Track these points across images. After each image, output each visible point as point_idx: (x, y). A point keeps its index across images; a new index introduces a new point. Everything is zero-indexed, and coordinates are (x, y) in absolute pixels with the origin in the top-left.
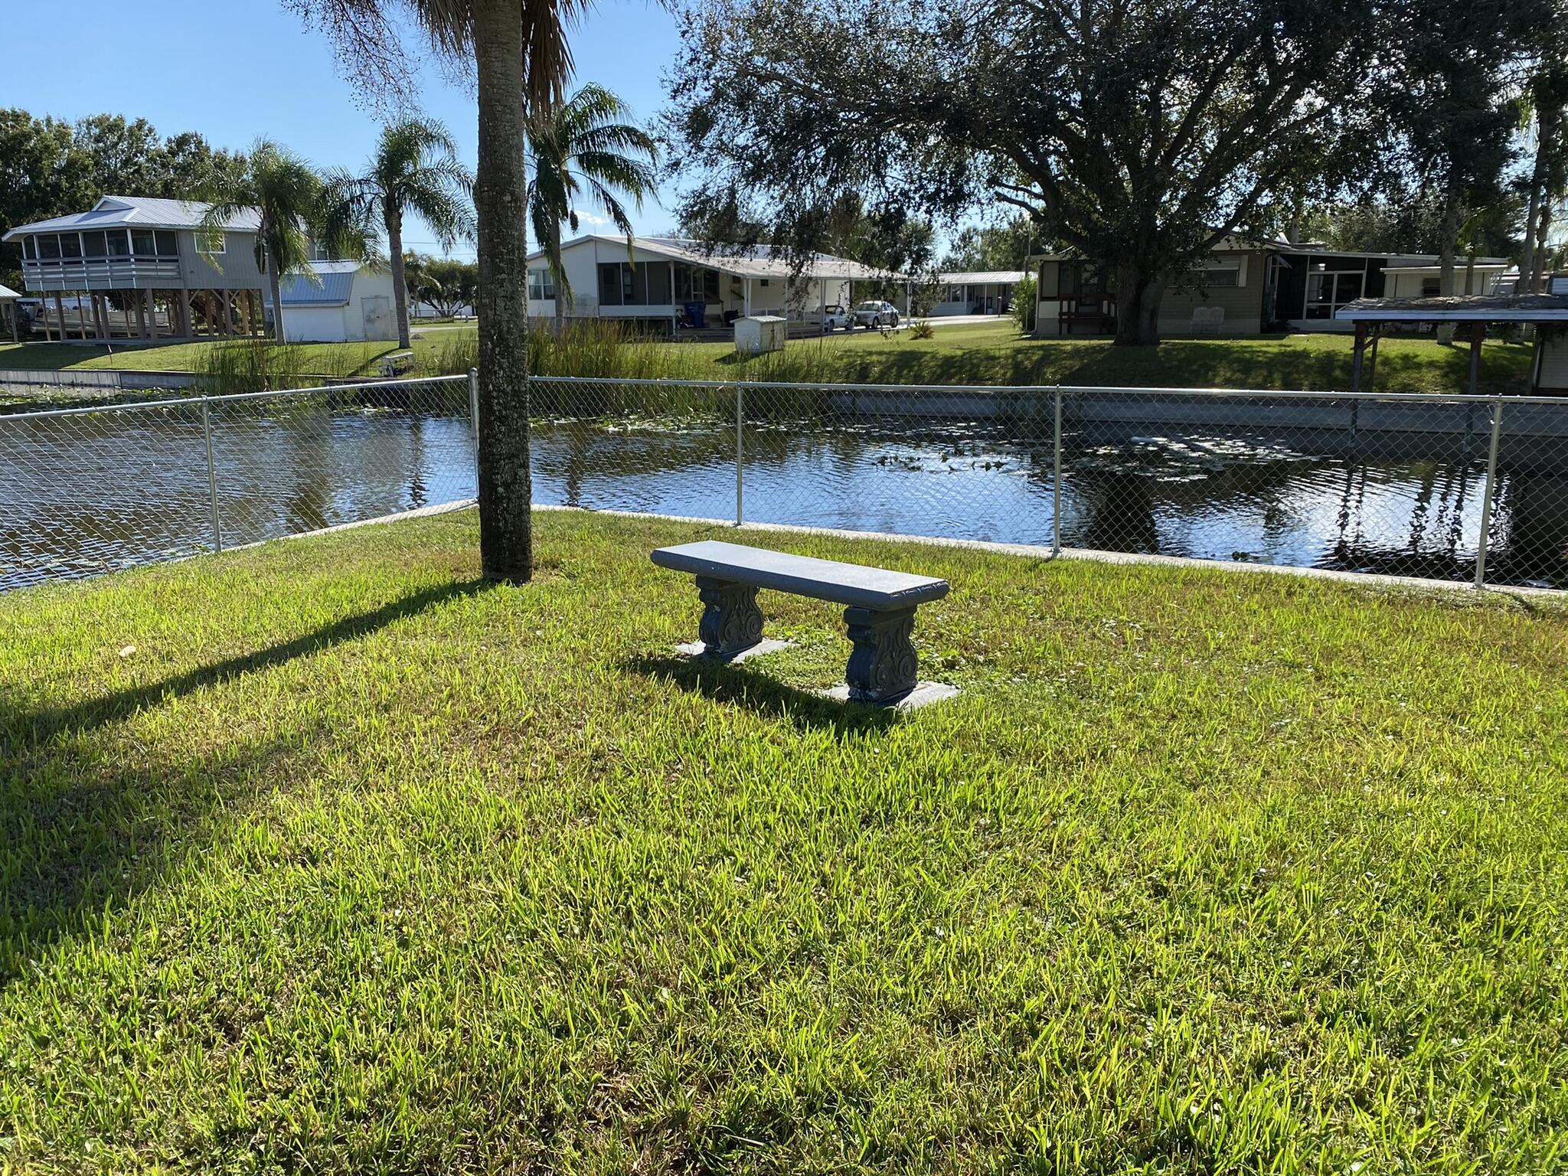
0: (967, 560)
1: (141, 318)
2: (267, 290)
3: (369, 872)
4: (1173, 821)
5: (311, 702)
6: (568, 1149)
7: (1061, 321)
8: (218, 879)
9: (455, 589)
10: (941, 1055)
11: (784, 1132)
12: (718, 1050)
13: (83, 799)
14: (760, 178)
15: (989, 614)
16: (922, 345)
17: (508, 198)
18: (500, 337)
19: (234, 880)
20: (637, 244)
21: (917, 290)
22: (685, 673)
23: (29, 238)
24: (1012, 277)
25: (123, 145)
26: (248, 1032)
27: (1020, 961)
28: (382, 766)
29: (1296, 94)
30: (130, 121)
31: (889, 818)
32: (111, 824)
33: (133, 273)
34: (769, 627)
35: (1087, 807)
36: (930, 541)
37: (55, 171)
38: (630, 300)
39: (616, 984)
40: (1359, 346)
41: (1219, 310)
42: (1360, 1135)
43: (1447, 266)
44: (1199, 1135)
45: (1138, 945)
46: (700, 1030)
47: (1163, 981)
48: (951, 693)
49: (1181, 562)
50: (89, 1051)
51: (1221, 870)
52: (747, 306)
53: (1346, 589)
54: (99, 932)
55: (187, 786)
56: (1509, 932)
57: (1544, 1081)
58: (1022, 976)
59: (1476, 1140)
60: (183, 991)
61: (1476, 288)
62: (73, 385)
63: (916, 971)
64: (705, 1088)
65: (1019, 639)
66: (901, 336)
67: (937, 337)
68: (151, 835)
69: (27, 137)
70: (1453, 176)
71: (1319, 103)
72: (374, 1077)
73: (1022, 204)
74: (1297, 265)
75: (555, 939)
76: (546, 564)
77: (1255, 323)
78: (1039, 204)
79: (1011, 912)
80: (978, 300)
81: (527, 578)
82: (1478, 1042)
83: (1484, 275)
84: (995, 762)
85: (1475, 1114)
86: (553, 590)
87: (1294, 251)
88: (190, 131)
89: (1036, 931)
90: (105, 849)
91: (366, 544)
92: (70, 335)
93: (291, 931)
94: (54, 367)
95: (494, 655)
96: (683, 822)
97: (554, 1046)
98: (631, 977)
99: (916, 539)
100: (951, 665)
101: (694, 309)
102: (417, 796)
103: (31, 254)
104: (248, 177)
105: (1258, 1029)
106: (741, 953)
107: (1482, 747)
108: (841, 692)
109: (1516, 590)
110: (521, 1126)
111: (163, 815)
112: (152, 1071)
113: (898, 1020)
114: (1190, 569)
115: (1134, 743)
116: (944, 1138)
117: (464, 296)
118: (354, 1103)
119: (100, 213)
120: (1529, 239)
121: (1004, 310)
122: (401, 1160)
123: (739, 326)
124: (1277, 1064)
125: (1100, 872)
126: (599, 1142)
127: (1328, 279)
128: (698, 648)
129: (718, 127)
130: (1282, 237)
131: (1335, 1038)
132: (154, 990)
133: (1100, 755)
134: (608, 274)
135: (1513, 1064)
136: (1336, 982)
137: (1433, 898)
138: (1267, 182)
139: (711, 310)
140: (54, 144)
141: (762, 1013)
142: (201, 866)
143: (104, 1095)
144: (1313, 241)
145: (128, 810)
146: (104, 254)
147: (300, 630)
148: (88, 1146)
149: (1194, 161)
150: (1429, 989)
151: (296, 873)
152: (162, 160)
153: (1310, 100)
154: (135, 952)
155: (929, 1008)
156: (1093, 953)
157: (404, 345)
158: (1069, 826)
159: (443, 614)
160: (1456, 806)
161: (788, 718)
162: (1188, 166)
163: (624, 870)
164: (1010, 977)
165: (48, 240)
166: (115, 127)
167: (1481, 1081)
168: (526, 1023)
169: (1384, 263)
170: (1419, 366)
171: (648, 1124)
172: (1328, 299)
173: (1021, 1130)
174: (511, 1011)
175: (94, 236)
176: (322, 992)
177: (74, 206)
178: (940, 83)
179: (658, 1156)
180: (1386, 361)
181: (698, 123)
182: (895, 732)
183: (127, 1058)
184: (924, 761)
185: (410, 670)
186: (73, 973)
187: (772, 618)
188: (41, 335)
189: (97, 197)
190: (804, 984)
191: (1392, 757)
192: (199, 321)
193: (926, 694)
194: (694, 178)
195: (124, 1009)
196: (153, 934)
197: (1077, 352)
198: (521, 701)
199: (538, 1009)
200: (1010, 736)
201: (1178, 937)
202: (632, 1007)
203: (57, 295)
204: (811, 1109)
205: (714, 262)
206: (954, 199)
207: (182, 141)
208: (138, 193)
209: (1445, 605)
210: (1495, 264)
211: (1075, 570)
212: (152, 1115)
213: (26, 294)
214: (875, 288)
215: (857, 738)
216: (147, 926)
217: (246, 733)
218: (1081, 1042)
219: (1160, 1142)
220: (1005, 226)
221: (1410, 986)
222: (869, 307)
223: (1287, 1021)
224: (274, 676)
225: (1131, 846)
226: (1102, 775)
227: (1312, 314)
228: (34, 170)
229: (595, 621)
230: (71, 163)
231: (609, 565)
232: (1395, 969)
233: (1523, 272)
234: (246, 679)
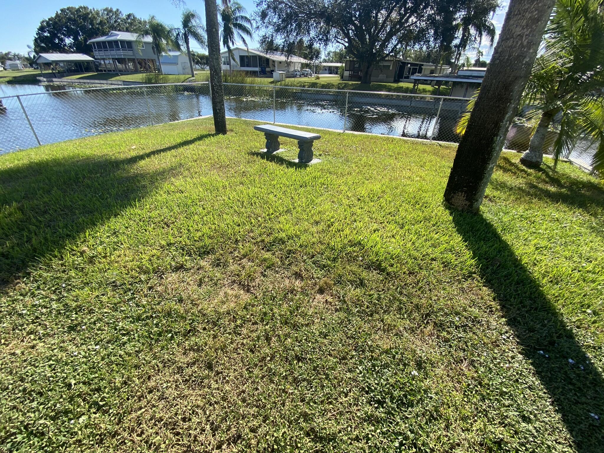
0: (325, 133)
1: (126, 67)
2: (157, 59)
3: (195, 195)
4: (363, 186)
5: (178, 159)
6: (241, 246)
7: (349, 76)
8: (161, 195)
9: (209, 135)
10: (314, 229)
11: (283, 243)
12: (270, 229)
13: (128, 179)
14: (279, 31)
15: (329, 144)
16: (317, 81)
17: (214, 30)
18: (215, 70)
19: (165, 196)
20: (250, 50)
21: (317, 67)
22: (262, 156)
23: (94, 43)
24: (339, 65)
25: (114, 16)
26: (172, 226)
27: (330, 212)
28: (196, 173)
29: (410, 17)
30: (114, 10)
31: (306, 186)
32: (135, 184)
33: (122, 53)
34: (281, 146)
35: (346, 184)
36: (317, 128)
37: (97, 24)
38: (248, 66)
39: (249, 217)
40: (414, 86)
41: (385, 75)
42: (392, 243)
43: (436, 67)
44: (362, 243)
45: (354, 209)
46: (267, 225)
47: (358, 216)
48: (320, 161)
49: (370, 134)
50: (137, 229)
51: (372, 196)
52: (276, 68)
53: (404, 140)
54: (136, 206)
55: (152, 177)
56: (426, 207)
57: (428, 233)
58: (331, 215)
59: (413, 243)
60: (157, 218)
61: (442, 72)
62: (112, 84)
63: (310, 214)
64: (268, 235)
65: (335, 149)
66: (312, 79)
67: (321, 79)
68: (144, 187)
69: (88, 14)
70: (442, 42)
71: (415, 20)
72: (199, 234)
73: (343, 44)
74: (404, 64)
75: (236, 208)
76: (230, 130)
77: (392, 79)
78: (347, 45)
79: (329, 203)
80: (331, 70)
81: (226, 133)
82: (416, 226)
83: (444, 69)
84: (328, 175)
85: (414, 238)
86: (232, 136)
87: (404, 61)
88: (131, 13)
89: (334, 207)
90: (134, 190)
91: (188, 125)
92: (109, 71)
93: (179, 206)
94: (106, 79)
95: (219, 150)
96: (263, 186)
97: (237, 228)
98: (253, 215)
99: (314, 128)
100: (320, 155)
101: (263, 69)
102: (204, 180)
103: (95, 48)
104: (148, 27)
105: (375, 224)
106: (275, 211)
107: (426, 172)
108: (297, 161)
109: (438, 142)
110: (231, 242)
111: (146, 183)
112: (151, 233)
113: (306, 223)
114: (372, 136)
115: (357, 171)
116: (314, 243)
117: (207, 64)
118: (196, 238)
119: (111, 36)
120: (455, 62)
121: (337, 74)
122: (207, 248)
123: (274, 74)
124: (378, 230)
125: (348, 196)
126: (247, 245)
127: (410, 68)
128: (265, 150)
129: (268, 17)
130: (401, 57)
131: (390, 226)
132: (150, 218)
133: (350, 174)
134: (242, 58)
135: (423, 230)
136: (391, 216)
137: (412, 201)
138: (400, 42)
139: (268, 69)
140: (96, 16)
141: (279, 222)
142: (157, 193)
143: (142, 237)
144: (408, 59)
145: (139, 181)
146: (113, 48)
147: (174, 143)
148: (140, 247)
149: (384, 34)
150: (409, 217)
151: (178, 195)
152: (125, 21)
153: (413, 19)
154: (144, 210)
155: (312, 221)
156: (345, 211)
157: (193, 76)
158: (342, 187)
159: (207, 141)
160: (419, 184)
161: (285, 165)
162: (382, 36)
163: (250, 195)
164: (328, 215)
165: (98, 43)
166: (111, 11)
167: (416, 233)
168: (231, 224)
169: (423, 65)
170: (426, 91)
171: (257, 242)
172: (409, 74)
173: (329, 242)
174: (228, 221)
175: (110, 42)
176: (187, 218)
177: (104, 34)
178: (324, 7)
179: (259, 247)
180: (419, 90)
181: (264, 15)
182: (308, 169)
183: (146, 231)
184: (313, 175)
185: (200, 153)
186: (131, 214)
187: (282, 144)
188: (101, 71)
189: (109, 31)
190: (288, 217)
191: (408, 174)
192: (141, 68)
193: (315, 161)
194: (263, 32)
195: (144, 221)
196: (148, 207)
197: (352, 84)
198: (226, 160)
199: (233, 221)
200: (332, 170)
201: (362, 208)
202: (253, 221)
203: (104, 59)
204: (289, 239)
205: (268, 56)
206: (326, 41)
207: (129, 16)
208: (119, 30)
209: (423, 144)
210: (447, 67)
211: (348, 135)
212: (153, 241)
213: (96, 59)
214: (307, 66)
215: (300, 170)
216: (146, 205)
217: (164, 165)
218: (341, 227)
219: (355, 244)
220: (338, 51)
221: (405, 217)
222: (305, 71)
223: (381, 223)
224: (169, 153)
225: (354, 191)
226: (349, 177)
227: (405, 78)
228: (92, 24)
229: (242, 143)
230: (101, 21)
231: (245, 131)
232: (403, 214)
233: (452, 71)
234: (162, 154)
